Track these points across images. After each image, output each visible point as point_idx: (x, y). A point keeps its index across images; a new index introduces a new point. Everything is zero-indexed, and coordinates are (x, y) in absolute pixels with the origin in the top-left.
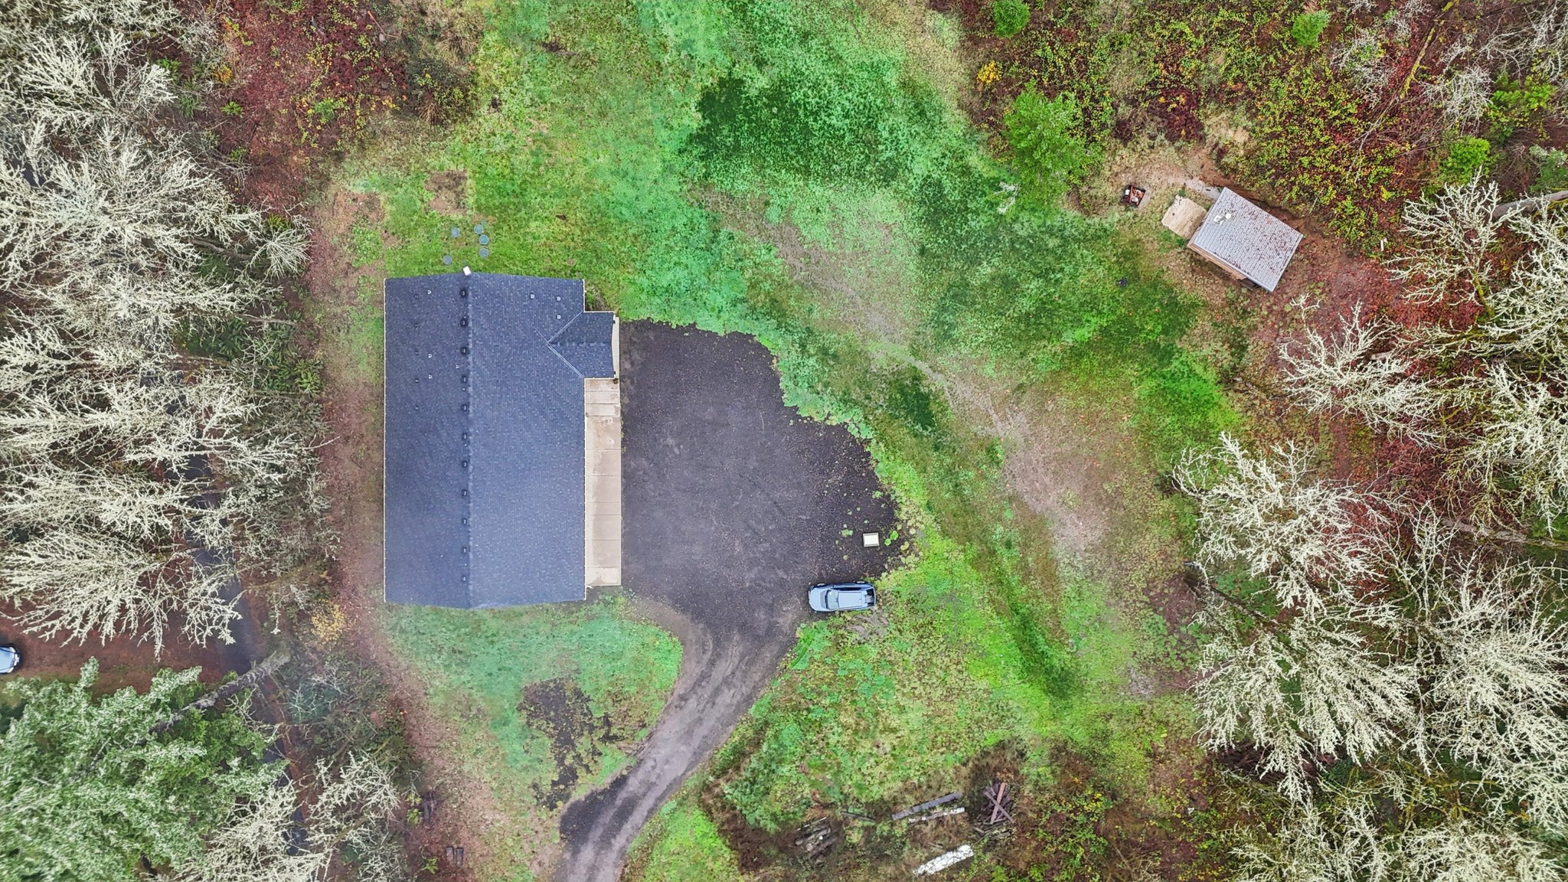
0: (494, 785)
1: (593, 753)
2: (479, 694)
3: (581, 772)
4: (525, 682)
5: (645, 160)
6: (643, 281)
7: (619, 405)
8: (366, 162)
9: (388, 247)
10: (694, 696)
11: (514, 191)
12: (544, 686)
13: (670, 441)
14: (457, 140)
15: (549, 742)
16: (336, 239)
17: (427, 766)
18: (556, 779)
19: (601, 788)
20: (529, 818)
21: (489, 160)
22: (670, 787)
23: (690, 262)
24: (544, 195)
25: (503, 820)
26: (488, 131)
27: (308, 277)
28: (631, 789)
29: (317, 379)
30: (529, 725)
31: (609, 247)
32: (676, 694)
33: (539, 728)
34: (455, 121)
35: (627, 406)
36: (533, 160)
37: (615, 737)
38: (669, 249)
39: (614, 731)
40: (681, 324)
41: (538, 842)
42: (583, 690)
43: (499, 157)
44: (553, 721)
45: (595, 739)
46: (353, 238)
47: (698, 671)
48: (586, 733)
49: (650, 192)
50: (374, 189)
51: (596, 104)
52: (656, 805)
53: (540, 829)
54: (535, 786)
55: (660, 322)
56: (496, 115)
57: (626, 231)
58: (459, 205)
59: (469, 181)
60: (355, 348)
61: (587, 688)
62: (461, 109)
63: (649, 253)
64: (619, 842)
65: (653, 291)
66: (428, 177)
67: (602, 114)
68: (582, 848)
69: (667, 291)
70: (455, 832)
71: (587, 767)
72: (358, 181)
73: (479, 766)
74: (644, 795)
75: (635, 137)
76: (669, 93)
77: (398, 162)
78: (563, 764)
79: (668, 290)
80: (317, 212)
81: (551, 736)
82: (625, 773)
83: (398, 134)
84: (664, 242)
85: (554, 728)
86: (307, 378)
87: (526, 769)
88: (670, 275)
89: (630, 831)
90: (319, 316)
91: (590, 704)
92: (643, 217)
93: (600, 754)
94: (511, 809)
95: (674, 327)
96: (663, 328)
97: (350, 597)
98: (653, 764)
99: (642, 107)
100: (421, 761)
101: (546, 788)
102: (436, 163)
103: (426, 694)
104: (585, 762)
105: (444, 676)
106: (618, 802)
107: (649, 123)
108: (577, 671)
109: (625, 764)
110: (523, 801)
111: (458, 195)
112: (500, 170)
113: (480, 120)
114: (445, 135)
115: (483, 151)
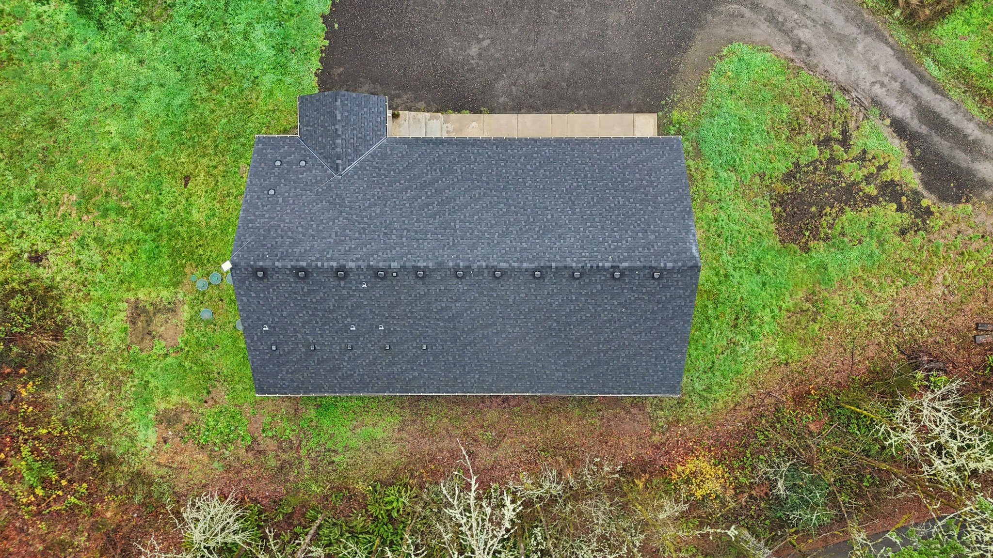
0: (900, 283)
1: (863, 159)
2: (788, 298)
3: (887, 175)
4: (773, 241)
5: (113, 74)
6: (268, 80)
7: (428, 115)
8: (116, 425)
9: (225, 399)
10: (795, 32)
11: (154, 240)
12: (778, 218)
13: (474, 50)
14: (85, 309)
15: (849, 214)
16: (216, 465)
17: (875, 365)
18: (895, 206)
19: (906, 152)
20: (941, 241)
21: (112, 270)
22: (907, 65)
23: (243, 18)
24: (159, 203)
25: (943, 274)
26: (72, 269)
27: (265, 502)
28: (908, 114)
29: (392, 490)
30: (827, 238)
31: (224, 121)
32: (792, 56)
33: (831, 226)
34: (60, 311)
35: (428, 105)
36: (113, 215)
37: (844, 132)
38: (227, 46)
39: (836, 133)
40: (323, 35)
41: (970, 231)
42: (785, 170)
43: (109, 257)
44: (822, 208)
45: (845, 157)
46: (215, 444)
47: (764, 26)
48: (838, 168)
49: (154, 69)
50: (151, 416)
51: (38, 132)
52: (928, 83)
53: (954, 227)
54: (903, 232)
55: (321, 61)
56: (52, 258)
57: (203, 100)
58: (172, 309)
59: (141, 296)
60: (354, 443)
61: (782, 166)
62: (42, 301)
63: (231, 72)
64: (972, 131)
65: (281, 67)
66: (135, 348)
67: (52, 124)
68: (980, 175)
69: (281, 51)
70: (956, 332)
71: (879, 169)
72: (141, 436)
73: (878, 301)
74: (915, 97)
75: (83, 84)
76: (26, 38)
77: (116, 384)
78: (877, 197)
79: (279, 49)
80: (181, 488)
81: (842, 211)
82: (888, 121)
83: (77, 383)
84: (218, 52)
85: (832, 207)
86: (392, 502)
87: (881, 243)
88: (261, 46)
89: (959, 116)
90: (314, 488)
91: (803, 161)
92: (185, 79)
93: (864, 152)
94: (931, 262)
95: (327, 42)
96: (328, 58)
97: (667, 453)
98: (877, 86)
99: (43, 74)
100: (870, 372)
101: (905, 218)
102: (116, 338)
103: (786, 364)
104: (873, 170)
105: (765, 341)
106: (924, 130)
107: (64, 66)
108: (762, 177)
109: (878, 122)
110: (921, 247)
111: (159, 311)
112: (126, 257)
113: (58, 279)
114: (78, 324)
115: (99, 276)
